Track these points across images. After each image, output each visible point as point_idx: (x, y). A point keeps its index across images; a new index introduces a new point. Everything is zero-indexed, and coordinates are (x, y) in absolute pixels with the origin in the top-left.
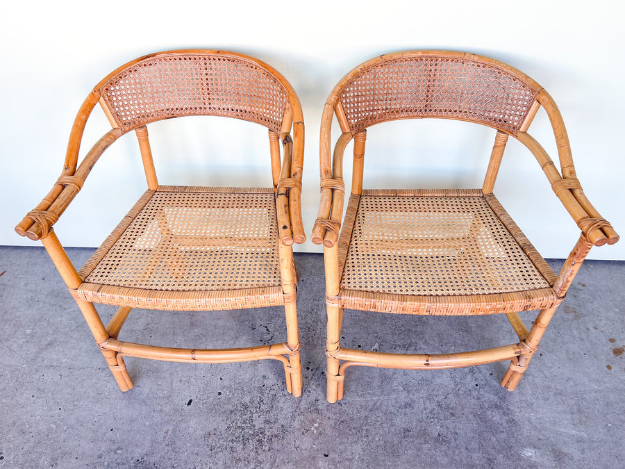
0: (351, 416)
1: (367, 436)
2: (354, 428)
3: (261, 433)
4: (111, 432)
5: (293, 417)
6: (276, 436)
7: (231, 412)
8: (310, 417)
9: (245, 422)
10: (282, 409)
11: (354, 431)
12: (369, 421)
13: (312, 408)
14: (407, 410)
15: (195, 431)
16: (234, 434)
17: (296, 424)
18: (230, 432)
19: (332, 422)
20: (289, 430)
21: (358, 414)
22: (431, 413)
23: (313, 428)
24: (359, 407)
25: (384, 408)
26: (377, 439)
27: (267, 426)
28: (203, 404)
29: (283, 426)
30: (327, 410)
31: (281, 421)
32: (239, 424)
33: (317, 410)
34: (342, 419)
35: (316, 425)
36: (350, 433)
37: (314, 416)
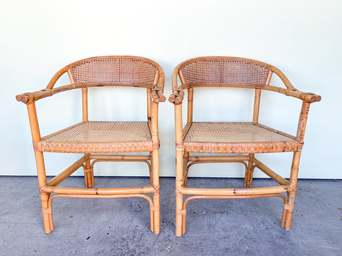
0: (191, 242)
1: (202, 252)
2: (193, 248)
3: (133, 252)
4: (35, 252)
5: (154, 244)
6: (143, 253)
7: (114, 242)
8: (165, 243)
9: (123, 246)
10: (147, 240)
11: (193, 250)
12: (203, 245)
13: (166, 239)
14: (226, 240)
15: (90, 251)
16: (116, 253)
17: (156, 247)
18: (113, 252)
19: (179, 246)
20: (151, 250)
21: (195, 242)
22: (241, 241)
23: (167, 249)
24: (196, 238)
25: (212, 239)
26: (208, 253)
27: (137, 248)
28: (97, 239)
29: (148, 248)
30: (176, 240)
31: (146, 245)
32: (119, 247)
33: (170, 240)
34: (186, 244)
35: (169, 247)
36: (191, 250)
37: (168, 243)
